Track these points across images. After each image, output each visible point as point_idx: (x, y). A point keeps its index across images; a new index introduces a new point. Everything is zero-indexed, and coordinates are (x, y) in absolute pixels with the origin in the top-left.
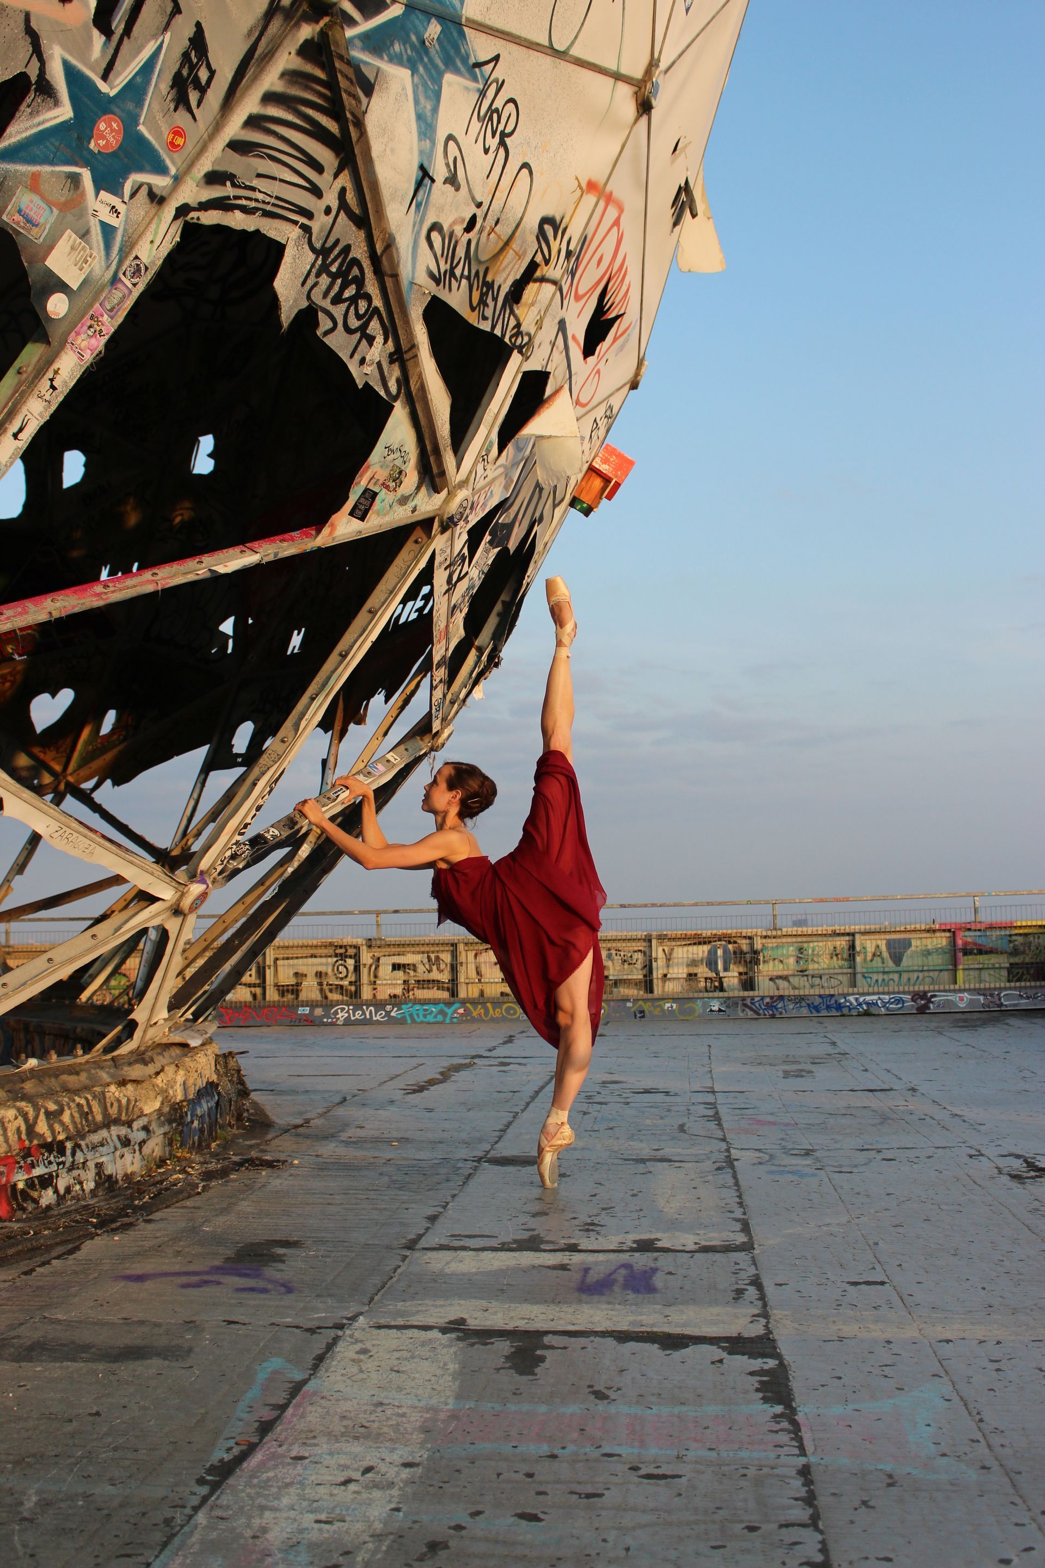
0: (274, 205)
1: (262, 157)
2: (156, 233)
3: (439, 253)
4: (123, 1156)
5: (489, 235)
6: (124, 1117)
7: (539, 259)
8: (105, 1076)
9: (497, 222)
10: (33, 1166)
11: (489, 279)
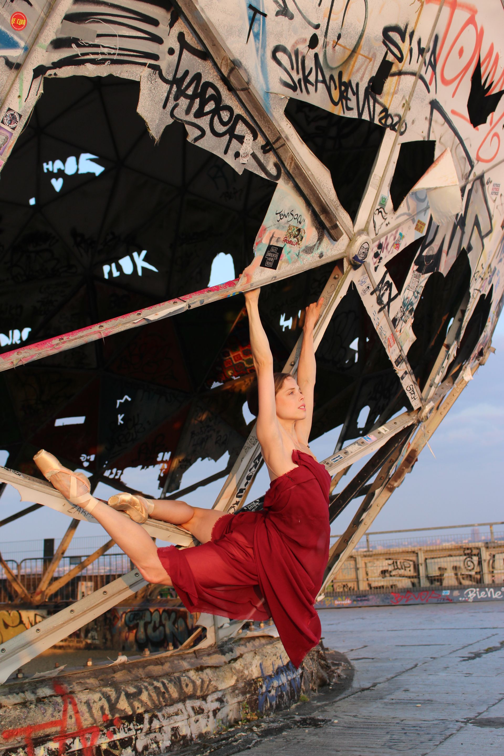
0: (119, 54)
1: (98, 22)
2: (21, 90)
3: (289, 67)
4: (197, 721)
5: (334, 47)
6: (199, 693)
7: (390, 58)
8: (185, 665)
9: (339, 37)
10: (114, 732)
11: (345, 79)
